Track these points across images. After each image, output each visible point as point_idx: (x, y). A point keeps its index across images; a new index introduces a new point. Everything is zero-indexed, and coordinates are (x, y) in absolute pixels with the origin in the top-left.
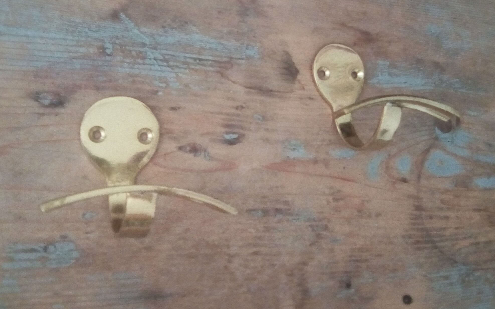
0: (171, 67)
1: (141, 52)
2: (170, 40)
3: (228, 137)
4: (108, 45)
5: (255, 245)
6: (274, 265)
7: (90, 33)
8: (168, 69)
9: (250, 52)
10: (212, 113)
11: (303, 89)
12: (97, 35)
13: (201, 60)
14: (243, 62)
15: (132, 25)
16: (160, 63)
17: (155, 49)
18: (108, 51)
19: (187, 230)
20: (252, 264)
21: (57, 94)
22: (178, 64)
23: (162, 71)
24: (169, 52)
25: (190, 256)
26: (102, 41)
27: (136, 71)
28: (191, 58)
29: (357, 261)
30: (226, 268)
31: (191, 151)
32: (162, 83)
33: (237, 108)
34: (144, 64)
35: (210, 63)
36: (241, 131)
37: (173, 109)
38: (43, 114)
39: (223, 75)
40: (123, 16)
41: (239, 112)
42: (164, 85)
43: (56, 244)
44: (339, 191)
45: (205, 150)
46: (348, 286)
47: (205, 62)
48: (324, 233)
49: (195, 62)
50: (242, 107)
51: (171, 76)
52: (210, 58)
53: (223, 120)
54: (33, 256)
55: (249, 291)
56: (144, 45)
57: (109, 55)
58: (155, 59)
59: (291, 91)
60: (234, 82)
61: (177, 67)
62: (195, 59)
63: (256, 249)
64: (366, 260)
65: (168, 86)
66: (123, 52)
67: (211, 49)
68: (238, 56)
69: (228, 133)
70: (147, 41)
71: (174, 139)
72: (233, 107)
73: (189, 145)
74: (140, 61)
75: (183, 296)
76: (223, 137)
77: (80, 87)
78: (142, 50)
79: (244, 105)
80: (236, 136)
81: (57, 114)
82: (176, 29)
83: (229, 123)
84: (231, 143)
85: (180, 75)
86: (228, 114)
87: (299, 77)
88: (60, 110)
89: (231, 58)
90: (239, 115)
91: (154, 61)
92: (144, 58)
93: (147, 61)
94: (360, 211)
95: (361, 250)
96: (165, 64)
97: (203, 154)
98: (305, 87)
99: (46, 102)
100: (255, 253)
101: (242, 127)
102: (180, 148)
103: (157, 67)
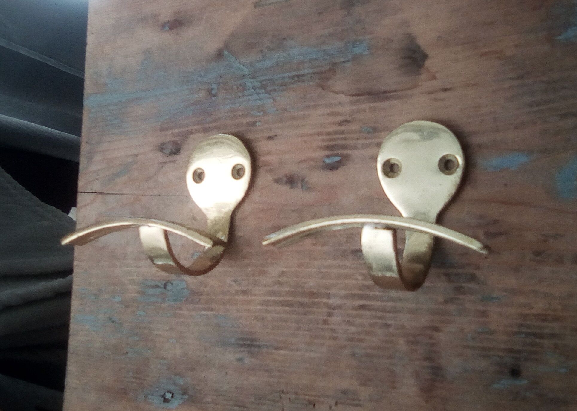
0: (269, 93)
1: (241, 85)
2: (268, 63)
3: (328, 161)
4: (214, 86)
5: (362, 297)
6: (388, 326)
7: (200, 79)
8: (266, 95)
9: (356, 51)
10: (311, 135)
11: (435, 78)
12: (205, 79)
13: (299, 76)
14: (349, 64)
15: (233, 59)
16: (258, 90)
17: (254, 78)
18: (214, 92)
19: (283, 274)
20: (358, 321)
21: (175, 143)
22: (276, 88)
23: (260, 99)
24: (267, 78)
25: (284, 304)
26: (210, 83)
27: (236, 106)
28: (288, 77)
29: (534, 335)
30: (325, 322)
31: (287, 183)
32: (259, 112)
33: (340, 124)
34: (244, 96)
35: (309, 77)
36: (345, 152)
37: (270, 138)
38: (166, 163)
39: (324, 88)
40: (226, 52)
41: (342, 128)
42: (261, 114)
43: (173, 282)
44: (496, 221)
45: (303, 180)
46: (515, 373)
47: (303, 78)
48: (469, 285)
49: (292, 81)
50: (347, 121)
51: (268, 102)
52: (310, 71)
53: (324, 140)
54: (158, 291)
55: (353, 355)
56: (244, 76)
57: (214, 96)
58: (254, 88)
59: (415, 86)
60: (337, 93)
61: (275, 90)
62: (293, 77)
63: (364, 302)
64: (553, 336)
65: (265, 113)
66: (226, 89)
67: (311, 60)
68: (342, 59)
69: (328, 157)
70: (246, 71)
71: (271, 171)
72: (335, 123)
73: (286, 176)
74: (240, 94)
75: (277, 348)
76: (323, 162)
77: (191, 133)
78: (242, 82)
79: (349, 119)
80: (338, 159)
81: (174, 161)
82: (273, 49)
83: (331, 143)
84: (332, 167)
85: (278, 98)
86: (329, 134)
87: (428, 63)
88: (177, 157)
89: (334, 64)
90: (342, 132)
91: (253, 91)
92: (244, 90)
93: (247, 92)
94: (538, 253)
95: (543, 317)
96: (263, 91)
97: (300, 184)
98: (437, 75)
99: (168, 151)
100: (362, 307)
101: (346, 147)
102: (277, 181)
103: (256, 97)
